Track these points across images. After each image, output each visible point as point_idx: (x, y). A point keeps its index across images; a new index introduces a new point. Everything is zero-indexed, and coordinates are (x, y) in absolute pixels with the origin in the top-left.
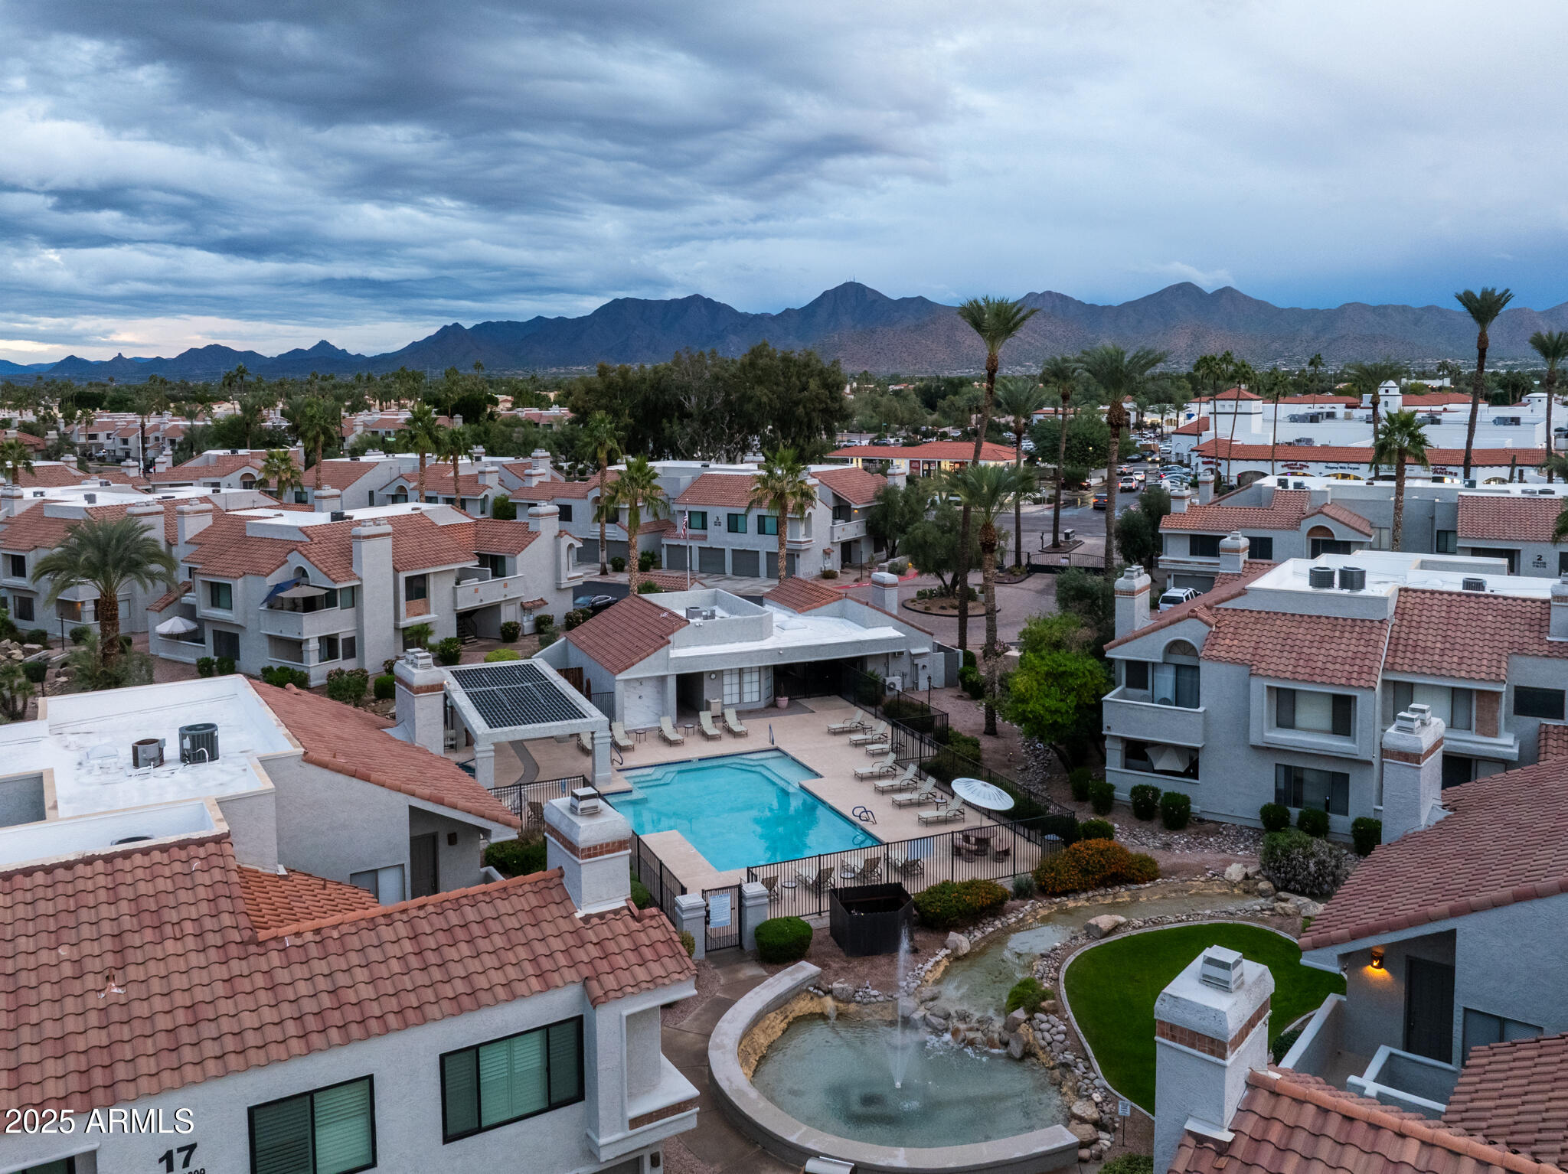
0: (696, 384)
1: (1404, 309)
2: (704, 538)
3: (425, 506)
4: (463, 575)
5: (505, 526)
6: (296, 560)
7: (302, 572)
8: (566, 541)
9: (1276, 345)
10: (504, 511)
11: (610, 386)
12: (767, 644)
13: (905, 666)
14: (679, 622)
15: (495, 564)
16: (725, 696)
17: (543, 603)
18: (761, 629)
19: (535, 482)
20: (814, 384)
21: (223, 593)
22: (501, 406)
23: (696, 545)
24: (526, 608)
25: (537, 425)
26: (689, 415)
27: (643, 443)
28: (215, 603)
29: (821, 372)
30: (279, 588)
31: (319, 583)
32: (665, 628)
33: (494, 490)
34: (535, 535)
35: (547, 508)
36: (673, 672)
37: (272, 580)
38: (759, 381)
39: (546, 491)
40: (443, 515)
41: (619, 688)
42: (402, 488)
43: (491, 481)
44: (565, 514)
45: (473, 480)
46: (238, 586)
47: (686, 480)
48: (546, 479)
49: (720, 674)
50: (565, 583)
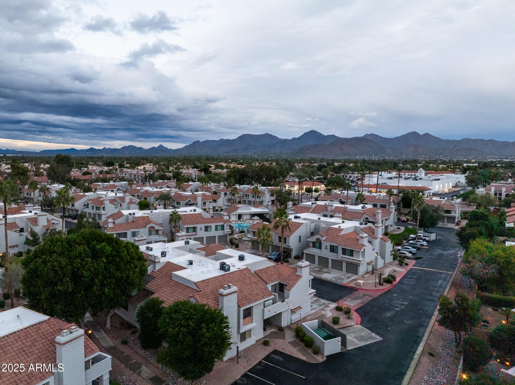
0: (250, 171)
1: (482, 140)
2: (248, 199)
3: (205, 192)
4: (210, 202)
5: (216, 195)
6: (189, 199)
7: (190, 201)
8: (225, 198)
9: (440, 151)
10: (215, 193)
11: (235, 171)
12: (250, 211)
13: (269, 215)
14: (239, 208)
15: (215, 201)
16: (245, 217)
17: (222, 207)
18: (250, 209)
19: (221, 189)
20: (272, 172)
21: (179, 203)
22: (212, 168)
23: (247, 200)
24: (219, 207)
25: (221, 174)
26: (249, 177)
27: (241, 181)
28: (177, 204)
29: (274, 170)
30: (187, 202)
31: (192, 202)
32: (237, 208)
33: (213, 190)
34: (221, 197)
35: (223, 193)
36: (238, 214)
37: (186, 202)
38: (262, 171)
39: (222, 190)
40: (208, 194)
41: (231, 215)
42: (197, 189)
43: (213, 188)
44: (225, 194)
45: (210, 188)
46: (181, 202)
47: (246, 189)
48: (223, 188)
49: (244, 214)
50: (225, 204)
